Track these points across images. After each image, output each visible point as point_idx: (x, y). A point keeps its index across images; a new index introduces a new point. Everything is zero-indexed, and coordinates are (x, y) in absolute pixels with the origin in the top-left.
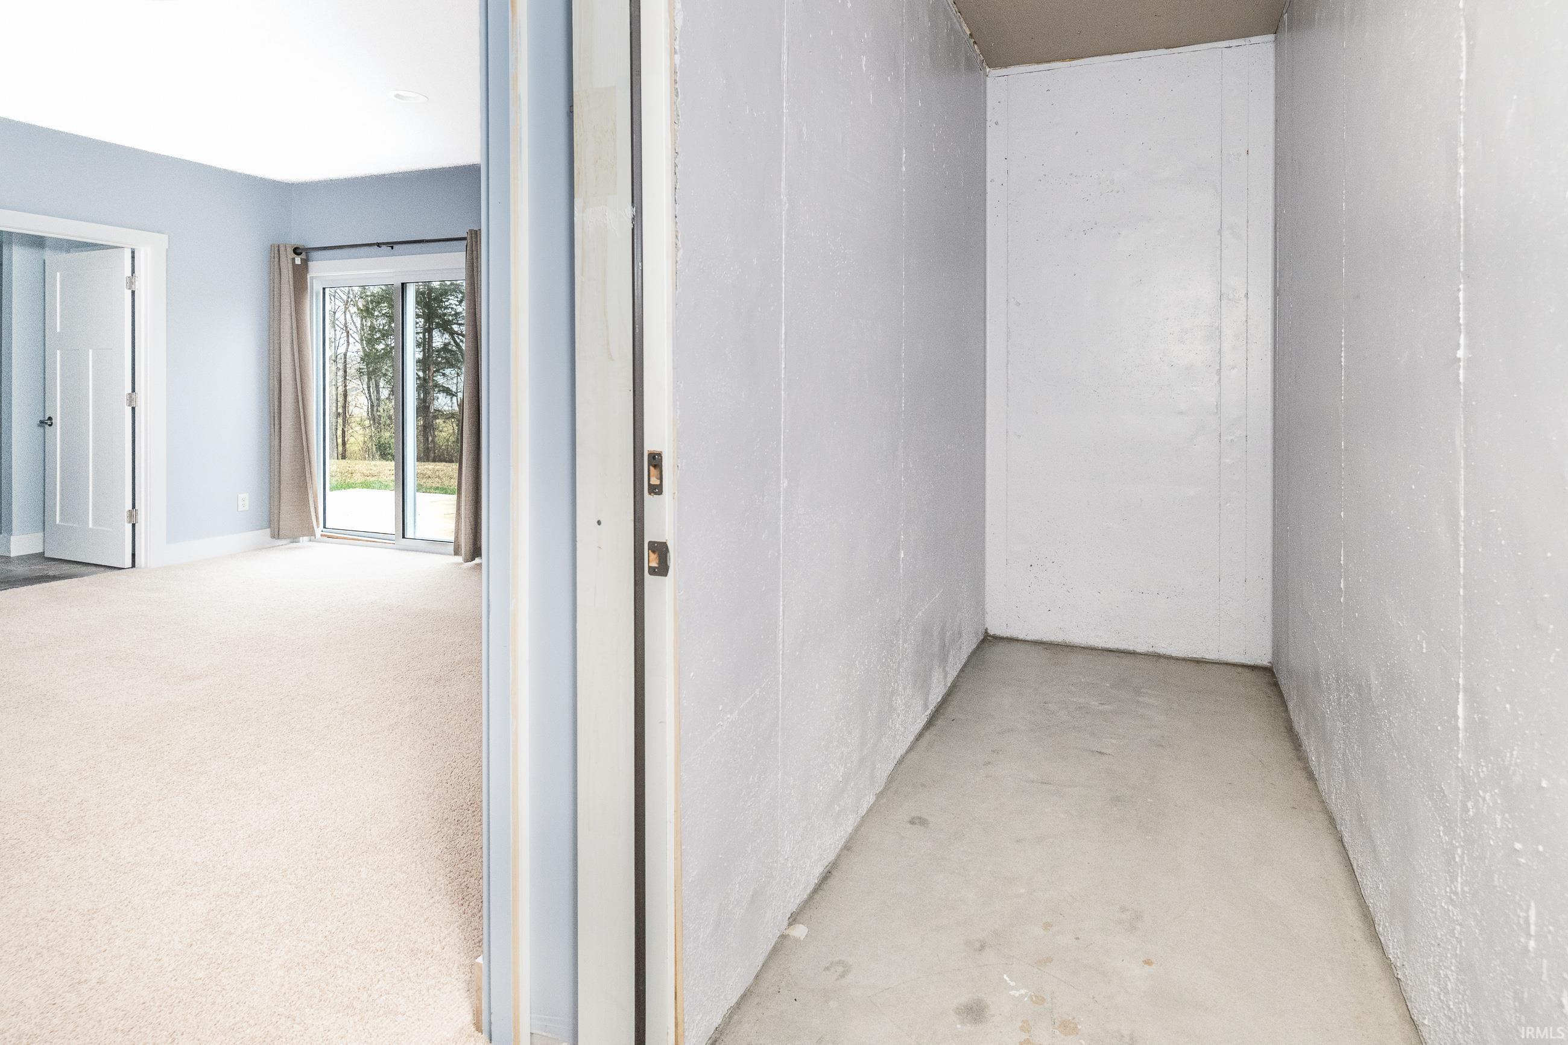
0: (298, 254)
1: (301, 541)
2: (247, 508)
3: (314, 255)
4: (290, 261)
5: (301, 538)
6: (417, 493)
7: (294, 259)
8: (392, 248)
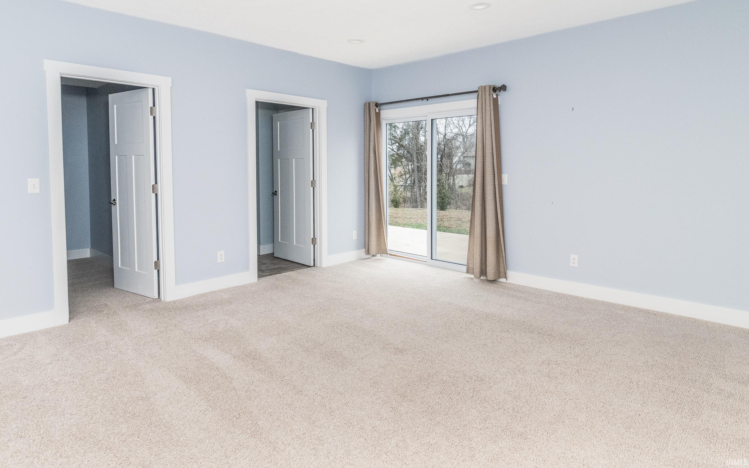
0: (377, 107)
1: (377, 256)
2: (356, 238)
3: (383, 107)
4: (374, 111)
5: (377, 255)
6: (437, 232)
7: (375, 110)
8: (428, 100)
